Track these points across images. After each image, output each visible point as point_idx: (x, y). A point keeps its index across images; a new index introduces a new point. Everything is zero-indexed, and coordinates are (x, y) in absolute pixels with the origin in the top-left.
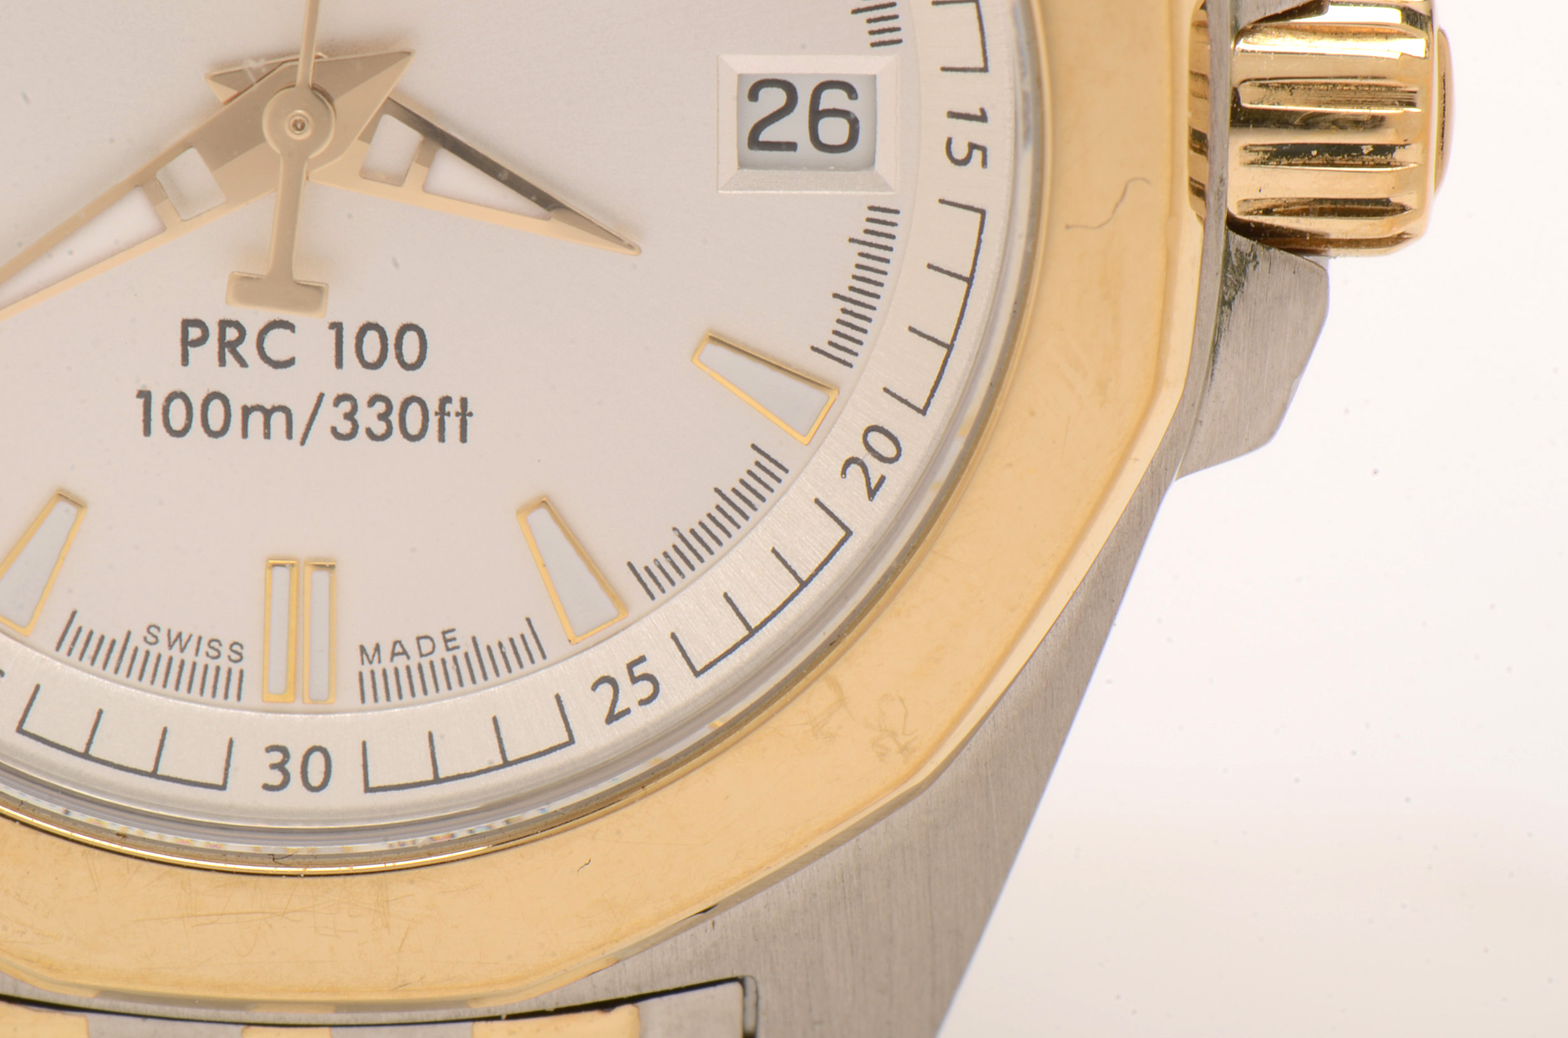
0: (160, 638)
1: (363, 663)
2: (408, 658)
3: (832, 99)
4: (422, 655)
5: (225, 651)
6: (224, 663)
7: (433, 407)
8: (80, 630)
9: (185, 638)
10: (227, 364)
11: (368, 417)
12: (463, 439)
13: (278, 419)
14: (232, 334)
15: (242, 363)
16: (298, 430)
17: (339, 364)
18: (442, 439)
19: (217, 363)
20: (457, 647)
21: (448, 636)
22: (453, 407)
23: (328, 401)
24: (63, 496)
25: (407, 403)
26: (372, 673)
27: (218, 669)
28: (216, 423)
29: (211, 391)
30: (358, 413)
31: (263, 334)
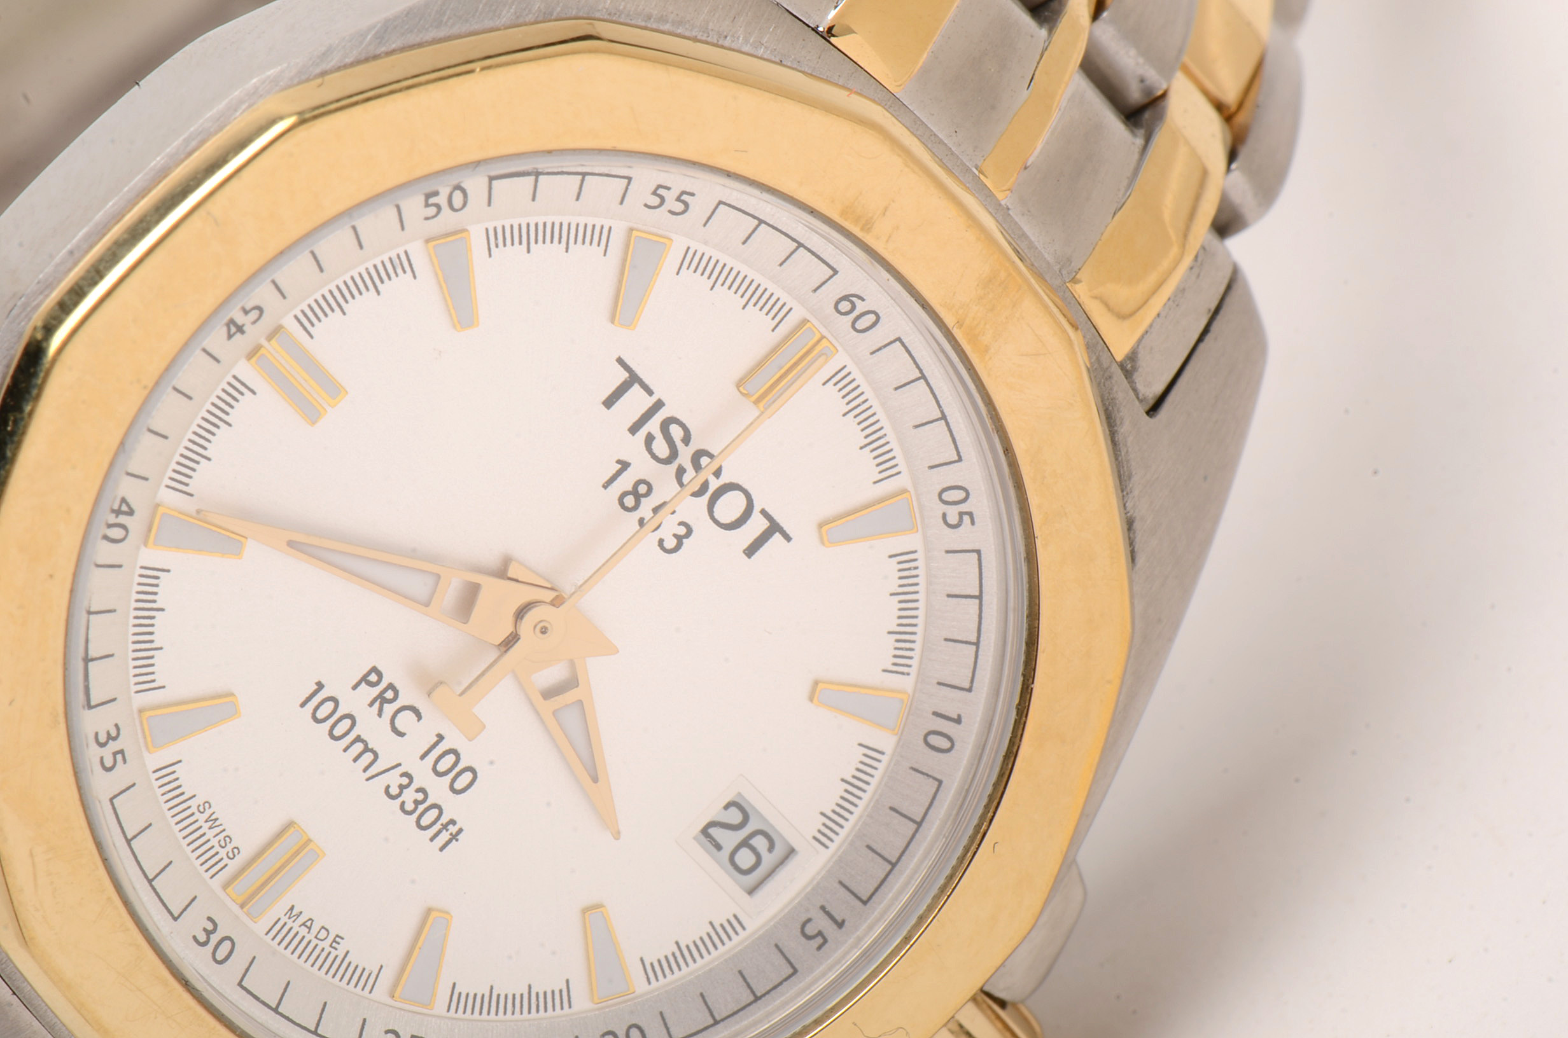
0: (206, 812)
1: (285, 915)
2: (309, 932)
3: (760, 843)
4: (316, 937)
5: (229, 847)
6: (223, 853)
7: (444, 819)
8: (174, 772)
9: (217, 823)
10: (373, 707)
11: (409, 796)
12: (441, 849)
13: (369, 757)
14: (389, 695)
15: (380, 714)
16: (373, 771)
17: (423, 757)
18: (432, 839)
19: (369, 702)
20: (336, 949)
21: (338, 939)
22: (453, 829)
23: (400, 770)
25: (434, 806)
26: (285, 924)
27: (217, 853)
28: (338, 732)
29: (352, 713)
30: (407, 789)
31: (404, 708)
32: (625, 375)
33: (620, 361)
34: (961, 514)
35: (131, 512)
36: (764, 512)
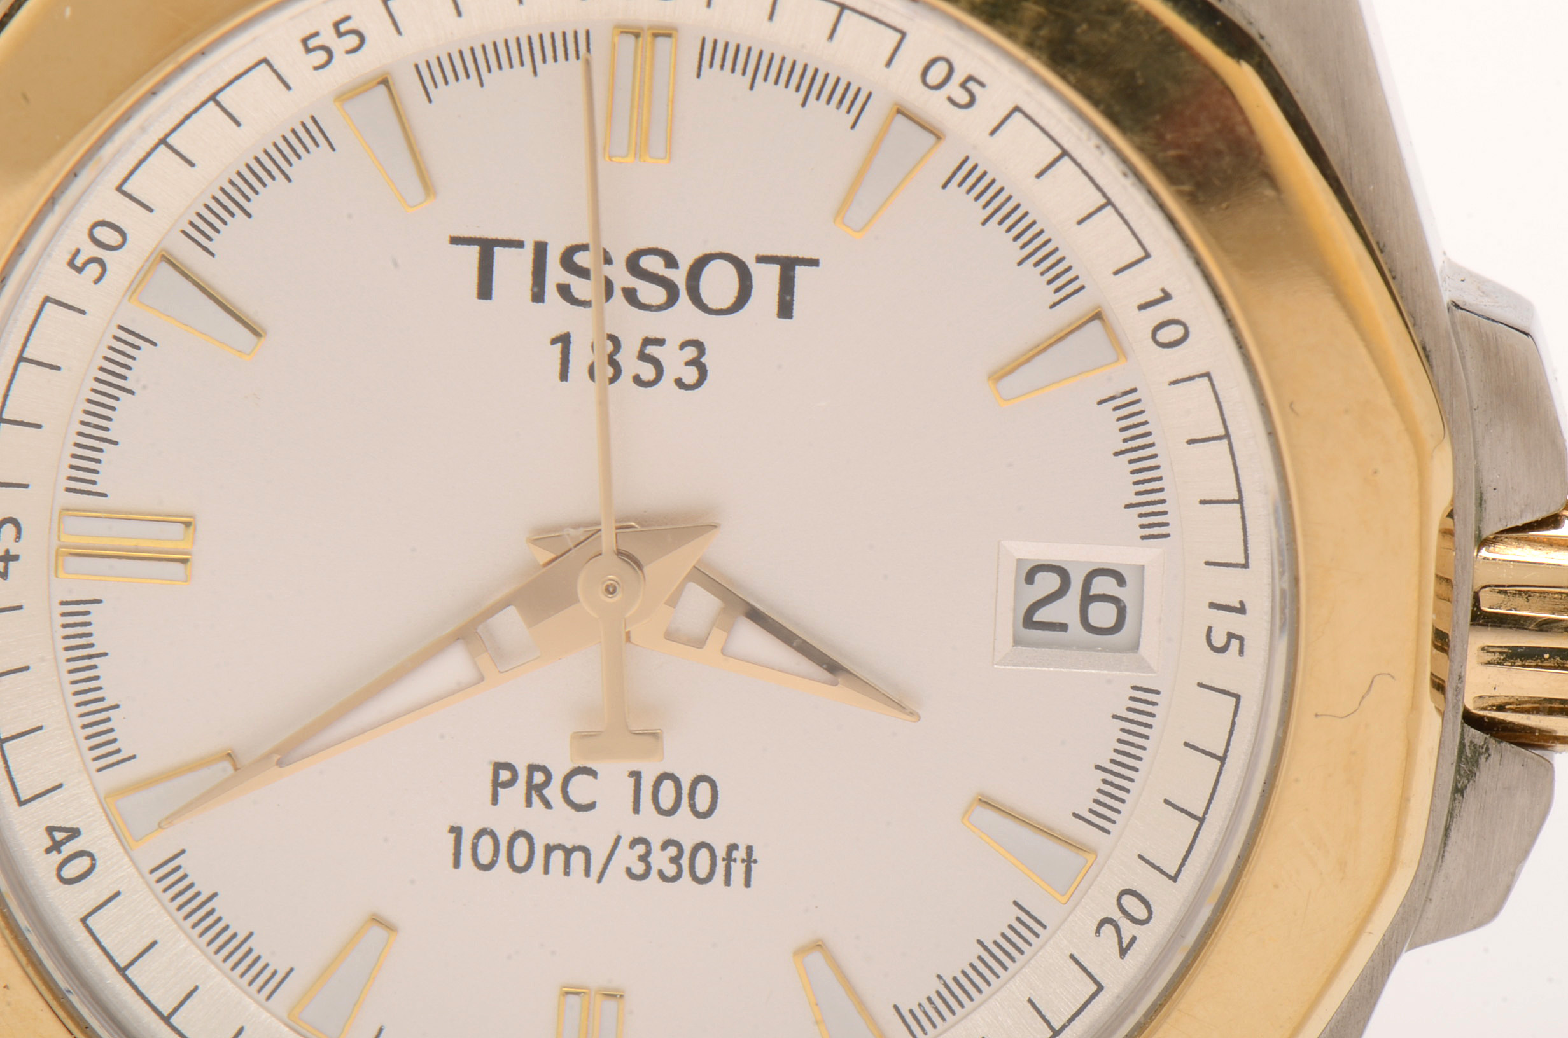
3: (1102, 585)
7: (721, 853)
10: (533, 805)
11: (660, 860)
12: (747, 884)
13: (578, 858)
14: (539, 778)
15: (548, 805)
16: (595, 869)
17: (636, 809)
18: (727, 882)
19: (524, 803)
22: (740, 854)
23: (624, 843)
24: (377, 920)
25: (697, 848)
28: (519, 860)
29: (517, 829)
30: (652, 855)
31: (567, 779)
32: (475, 250)
33: (455, 240)
34: (963, 85)
35: (74, 833)
36: (761, 259)
